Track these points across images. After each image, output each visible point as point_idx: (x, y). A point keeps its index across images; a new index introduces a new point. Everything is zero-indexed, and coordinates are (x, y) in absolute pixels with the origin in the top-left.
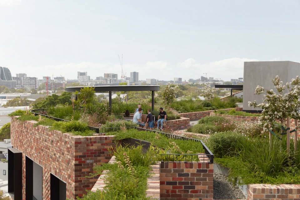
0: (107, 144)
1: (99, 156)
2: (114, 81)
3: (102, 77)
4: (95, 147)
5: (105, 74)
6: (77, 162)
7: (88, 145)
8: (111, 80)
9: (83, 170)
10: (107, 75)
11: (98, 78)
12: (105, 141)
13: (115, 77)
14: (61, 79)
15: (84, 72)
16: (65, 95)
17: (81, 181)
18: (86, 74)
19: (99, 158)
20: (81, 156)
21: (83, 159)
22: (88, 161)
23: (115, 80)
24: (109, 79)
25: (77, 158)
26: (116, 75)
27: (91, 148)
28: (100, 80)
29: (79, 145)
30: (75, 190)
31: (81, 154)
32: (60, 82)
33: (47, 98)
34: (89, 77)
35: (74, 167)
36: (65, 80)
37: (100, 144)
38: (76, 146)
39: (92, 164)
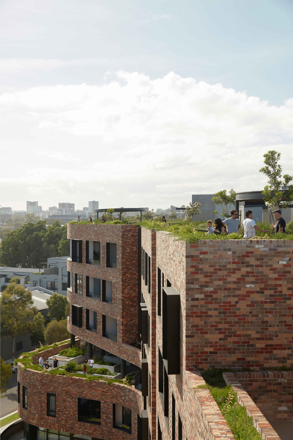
0: (132, 227)
1: (130, 232)
2: (70, 211)
3: (55, 208)
4: (128, 228)
5: (59, 203)
6: (122, 234)
7: (126, 228)
8: (66, 210)
9: (124, 237)
10: (62, 205)
11: (51, 209)
12: (132, 226)
13: (71, 207)
14: (7, 210)
15: (34, 201)
16: (41, 223)
17: (124, 241)
18: (36, 204)
19: (130, 233)
20: (124, 232)
21: (124, 233)
22: (126, 234)
23: (72, 211)
24: (64, 210)
25: (122, 232)
26: (73, 205)
27: (127, 229)
28: (54, 211)
29: (123, 228)
30: (122, 244)
31: (124, 231)
32: (7, 213)
33: (23, 227)
34: (41, 207)
35: (121, 236)
36: (11, 211)
37: (130, 227)
38: (122, 228)
39: (127, 235)
